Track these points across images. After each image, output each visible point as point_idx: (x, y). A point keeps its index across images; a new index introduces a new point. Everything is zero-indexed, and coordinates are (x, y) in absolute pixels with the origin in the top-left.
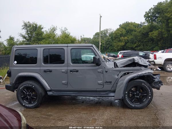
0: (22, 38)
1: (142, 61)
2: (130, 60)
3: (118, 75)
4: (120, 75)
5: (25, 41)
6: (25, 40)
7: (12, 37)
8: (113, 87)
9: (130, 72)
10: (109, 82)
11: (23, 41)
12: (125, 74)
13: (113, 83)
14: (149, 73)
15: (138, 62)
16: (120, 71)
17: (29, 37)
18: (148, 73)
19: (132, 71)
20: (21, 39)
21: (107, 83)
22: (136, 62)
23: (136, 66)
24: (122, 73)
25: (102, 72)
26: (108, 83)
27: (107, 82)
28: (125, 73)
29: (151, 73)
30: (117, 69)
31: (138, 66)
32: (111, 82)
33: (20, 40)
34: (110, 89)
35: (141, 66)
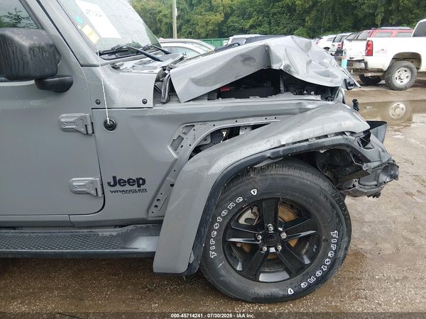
1: (309, 62)
2: (246, 58)
3: (177, 143)
4: (191, 141)
8: (156, 203)
9: (246, 127)
10: (130, 182)
12: (216, 136)
13: (151, 186)
14: (343, 133)
15: (287, 66)
16: (189, 122)
18: (337, 134)
19: (253, 121)
21: (118, 187)
22: (275, 66)
23: (276, 91)
24: (203, 131)
25: (83, 130)
26: (128, 187)
27: (116, 182)
28: (219, 131)
29: (352, 133)
30: (172, 107)
31: (287, 90)
32: (140, 182)
34: (140, 214)
35: (302, 87)
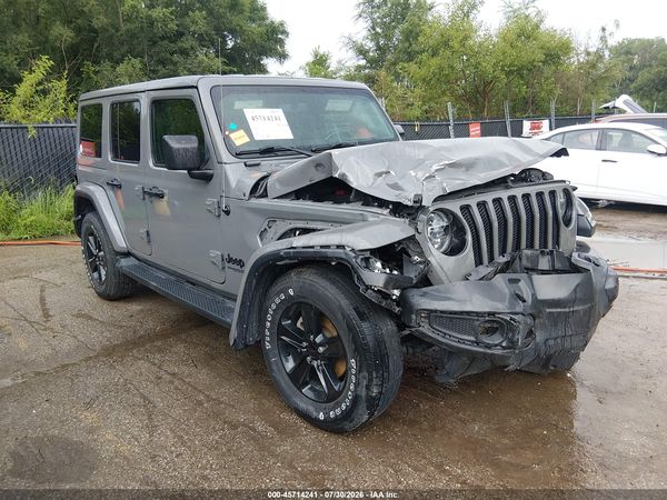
0: (351, 53)
2: (317, 164)
3: (264, 235)
4: (273, 236)
5: (365, 67)
6: (363, 62)
7: (322, 53)
10: (236, 262)
11: (359, 68)
15: (343, 175)
16: (273, 217)
17: (379, 48)
20: (353, 61)
21: (231, 264)
22: (334, 174)
24: (281, 227)
25: (214, 212)
26: (236, 266)
27: (233, 261)
32: (241, 264)
33: (347, 64)
